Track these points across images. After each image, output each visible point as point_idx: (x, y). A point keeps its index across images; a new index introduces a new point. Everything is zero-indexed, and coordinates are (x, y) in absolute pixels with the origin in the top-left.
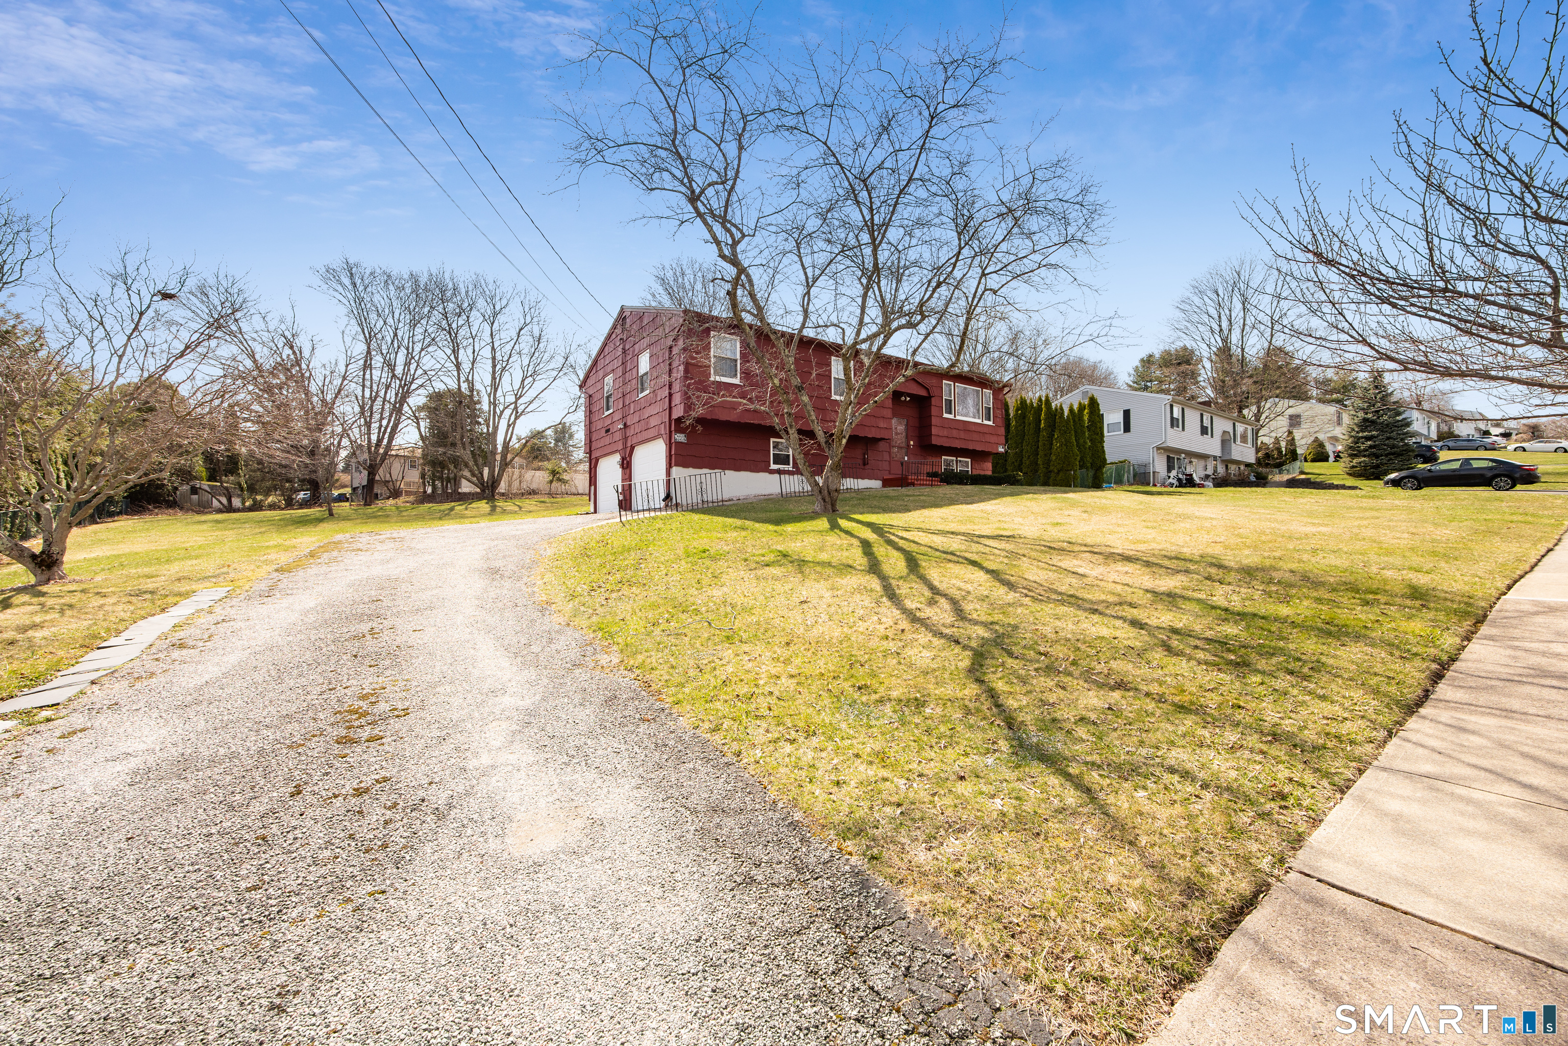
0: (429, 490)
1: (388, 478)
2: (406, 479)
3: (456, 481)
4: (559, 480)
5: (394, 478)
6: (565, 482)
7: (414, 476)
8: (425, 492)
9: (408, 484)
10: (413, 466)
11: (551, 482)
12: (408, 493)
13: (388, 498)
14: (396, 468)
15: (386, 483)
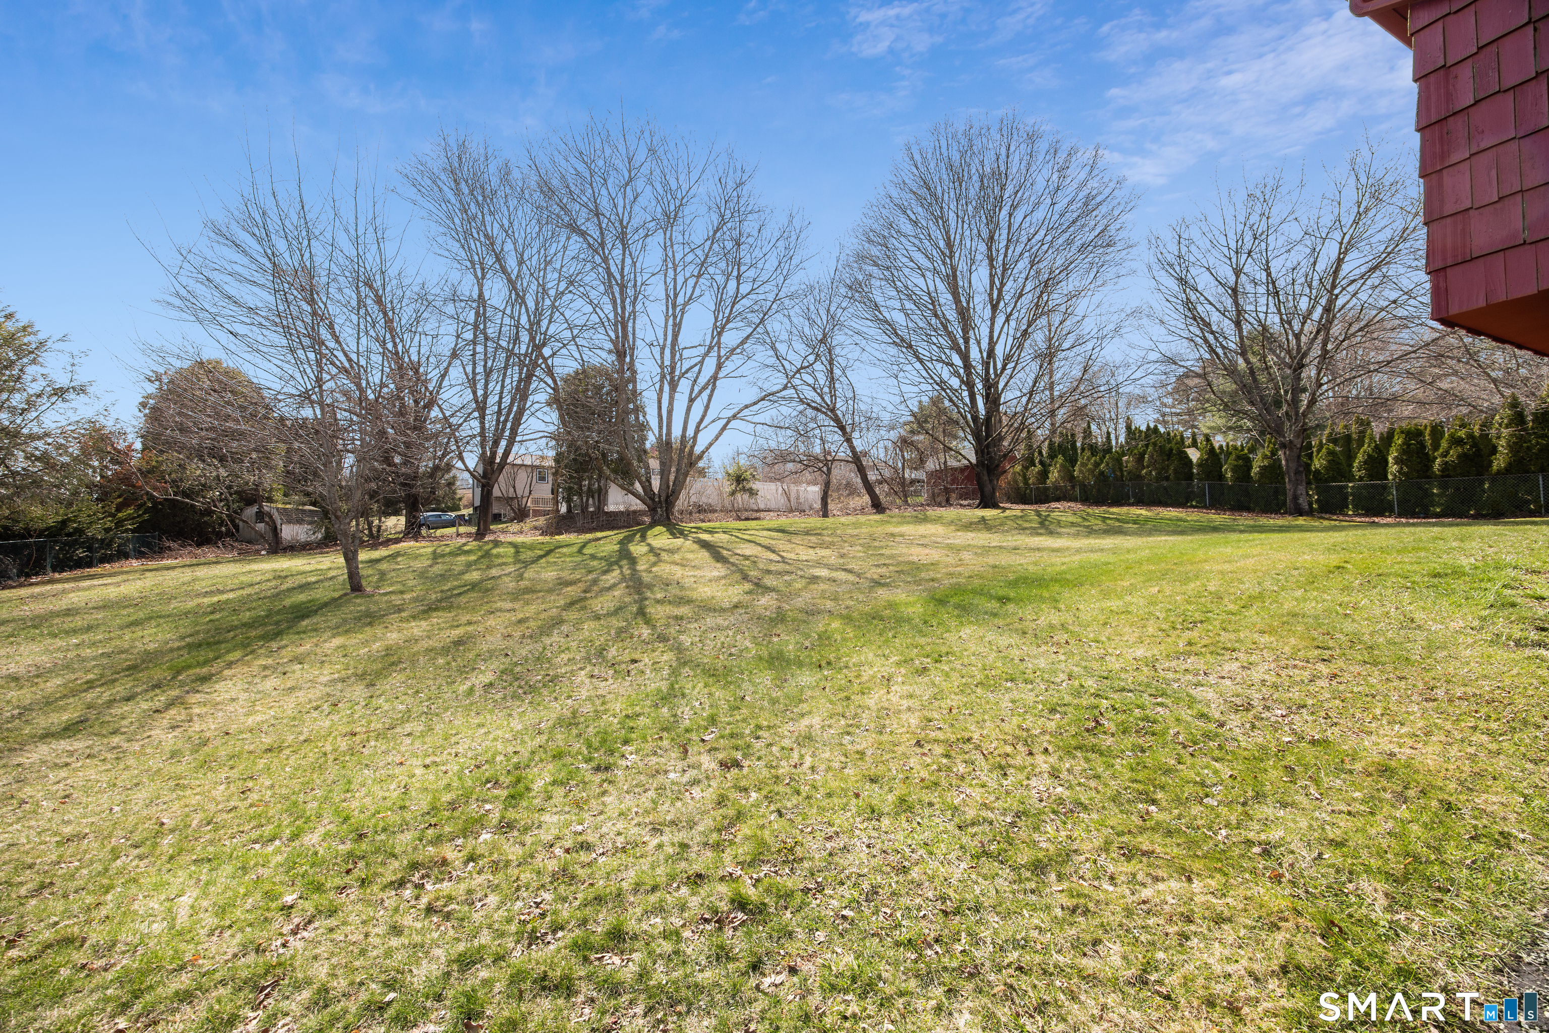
0: (563, 509)
1: (511, 493)
2: (535, 495)
3: (601, 495)
4: (744, 489)
5: (519, 493)
6: (752, 493)
7: (544, 490)
8: (558, 511)
9: (536, 501)
10: (542, 479)
11: (733, 493)
12: (537, 513)
13: (512, 520)
14: (522, 478)
15: (508, 500)
